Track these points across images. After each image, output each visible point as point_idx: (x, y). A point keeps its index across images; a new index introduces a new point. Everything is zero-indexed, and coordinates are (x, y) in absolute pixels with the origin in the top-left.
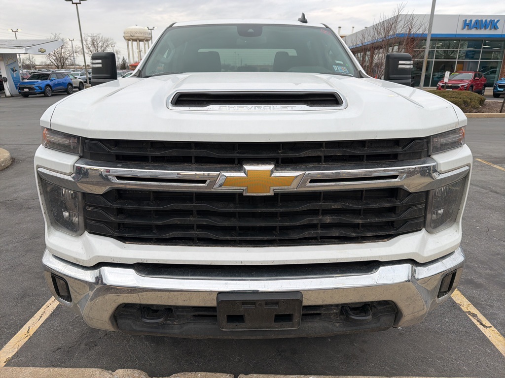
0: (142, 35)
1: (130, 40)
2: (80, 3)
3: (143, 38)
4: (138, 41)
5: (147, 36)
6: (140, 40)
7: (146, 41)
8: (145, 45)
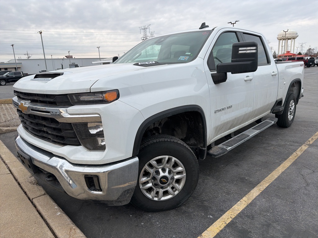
0: (291, 35)
1: (281, 40)
2: (235, 23)
3: (291, 37)
4: (287, 40)
5: (294, 35)
6: (288, 39)
7: (293, 39)
8: (292, 41)
